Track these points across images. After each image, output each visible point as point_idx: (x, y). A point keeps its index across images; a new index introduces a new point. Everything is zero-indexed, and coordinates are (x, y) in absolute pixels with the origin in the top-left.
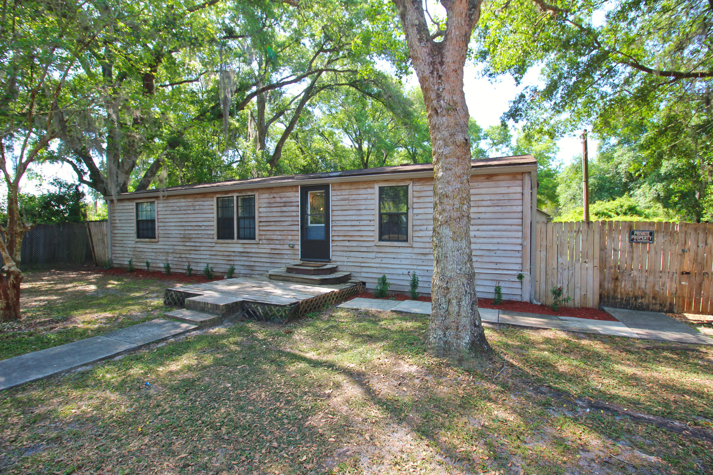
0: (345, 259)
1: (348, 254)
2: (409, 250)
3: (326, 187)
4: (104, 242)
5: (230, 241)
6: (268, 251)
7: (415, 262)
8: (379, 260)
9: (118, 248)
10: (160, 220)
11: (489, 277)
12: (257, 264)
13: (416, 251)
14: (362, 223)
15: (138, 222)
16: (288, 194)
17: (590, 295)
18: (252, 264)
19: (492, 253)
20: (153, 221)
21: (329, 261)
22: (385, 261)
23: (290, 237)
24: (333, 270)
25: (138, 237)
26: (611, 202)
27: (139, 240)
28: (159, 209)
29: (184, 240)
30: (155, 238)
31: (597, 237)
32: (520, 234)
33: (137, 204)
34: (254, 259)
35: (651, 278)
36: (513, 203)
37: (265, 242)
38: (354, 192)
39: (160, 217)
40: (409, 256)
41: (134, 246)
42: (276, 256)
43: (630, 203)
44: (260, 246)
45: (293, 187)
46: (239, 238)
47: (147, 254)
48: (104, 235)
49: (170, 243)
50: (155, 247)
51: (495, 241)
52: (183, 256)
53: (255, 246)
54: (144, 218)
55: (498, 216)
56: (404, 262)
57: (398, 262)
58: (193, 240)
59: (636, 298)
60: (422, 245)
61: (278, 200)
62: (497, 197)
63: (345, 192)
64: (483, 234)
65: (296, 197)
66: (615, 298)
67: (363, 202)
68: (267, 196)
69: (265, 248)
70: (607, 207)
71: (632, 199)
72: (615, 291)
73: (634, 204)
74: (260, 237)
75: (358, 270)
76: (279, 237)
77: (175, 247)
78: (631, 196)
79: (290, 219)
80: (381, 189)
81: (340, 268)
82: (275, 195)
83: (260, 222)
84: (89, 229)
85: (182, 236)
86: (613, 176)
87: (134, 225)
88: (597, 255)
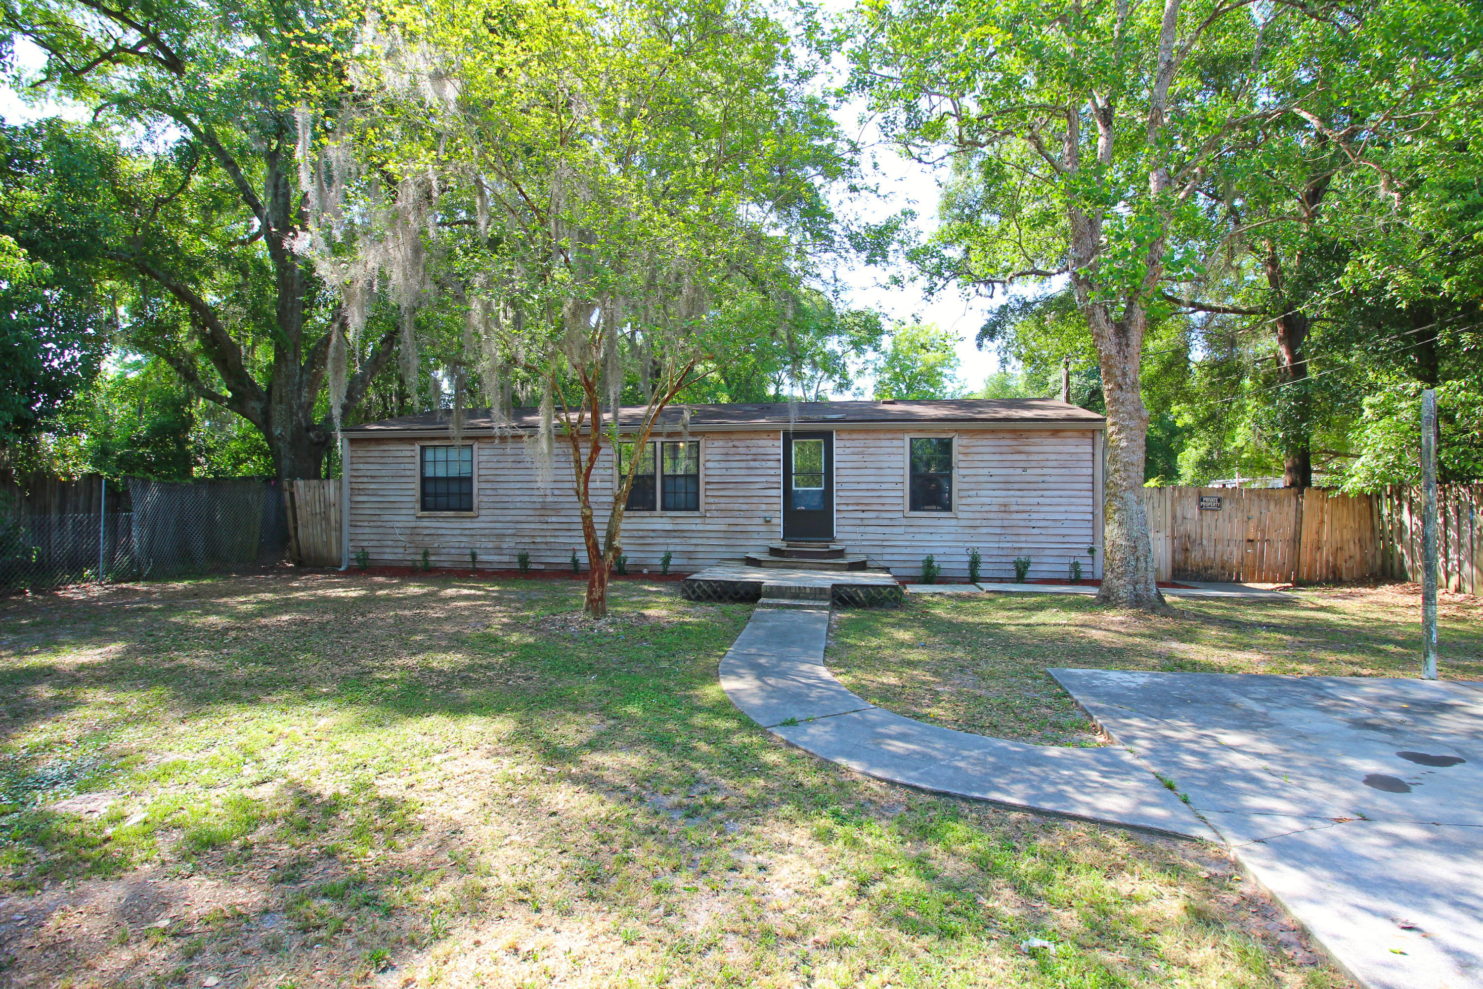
0: (859, 537)
1: (861, 529)
2: (953, 522)
3: (827, 436)
4: (328, 520)
5: (647, 513)
6: (724, 528)
7: (960, 537)
8: (909, 537)
9: (367, 530)
10: (482, 478)
11: (1056, 552)
12: (699, 549)
13: (963, 523)
14: (884, 486)
15: (424, 480)
16: (761, 443)
17: (1162, 568)
18: (692, 549)
19: (1059, 524)
20: (470, 479)
21: (833, 540)
22: (918, 537)
23: (764, 507)
24: (840, 553)
25: (424, 508)
27: (426, 513)
28: (482, 458)
29: (543, 512)
30: (470, 510)
31: (1169, 504)
32: (1090, 501)
33: (423, 448)
34: (694, 541)
35: (1219, 547)
36: (1082, 464)
37: (716, 514)
38: (870, 443)
39: (482, 472)
40: (952, 530)
41: (413, 524)
42: (738, 535)
44: (708, 521)
45: (769, 432)
46: (664, 508)
47: (447, 539)
48: (328, 505)
49: (509, 518)
50: (469, 525)
51: (1062, 509)
52: (538, 540)
53: (698, 521)
54: (441, 472)
55: (1066, 479)
56: (945, 537)
57: (937, 537)
58: (563, 513)
59: (1206, 569)
60: (971, 515)
61: (742, 450)
62: (1063, 457)
63: (859, 442)
64: (1048, 501)
65: (777, 447)
66: (1186, 570)
67: (886, 458)
68: (721, 443)
69: (718, 525)
72: (1185, 563)
74: (708, 507)
75: (878, 550)
76: (744, 507)
77: (519, 526)
79: (763, 479)
80: (913, 442)
81: (848, 550)
82: (737, 443)
83: (707, 483)
84: (292, 495)
85: (538, 506)
87: (416, 485)
88: (1169, 524)
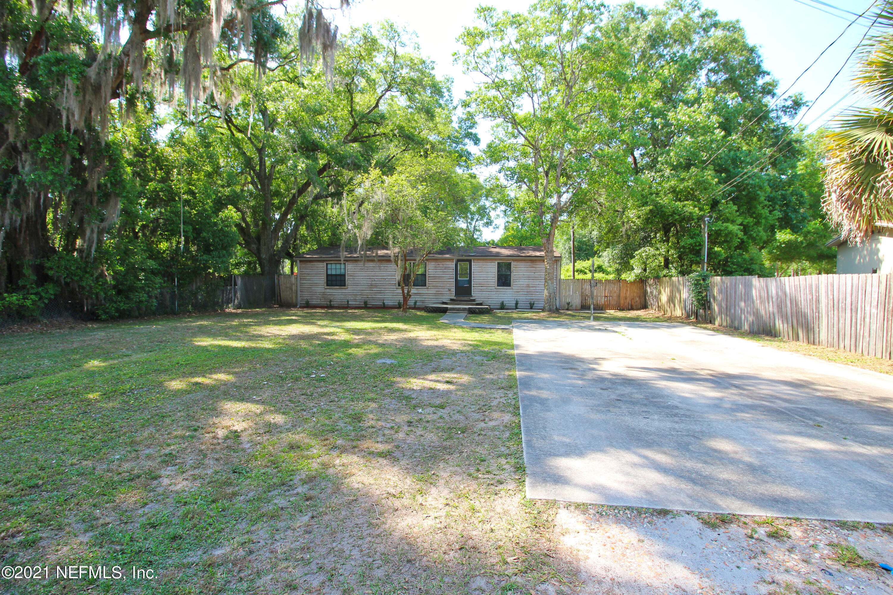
0: (480, 295)
1: (481, 293)
2: (511, 290)
3: (470, 261)
4: (292, 289)
6: (435, 293)
7: (513, 295)
8: (497, 295)
9: (307, 293)
10: (349, 275)
13: (514, 290)
14: (488, 278)
15: (328, 275)
16: (447, 263)
17: (578, 305)
18: (424, 299)
20: (344, 275)
21: (472, 296)
22: (500, 295)
23: (448, 285)
24: (474, 300)
25: (327, 285)
26: (587, 261)
27: (328, 287)
28: (349, 268)
29: (371, 287)
30: (345, 286)
31: (580, 284)
33: (327, 264)
34: (424, 297)
37: (432, 287)
38: (484, 264)
39: (349, 273)
40: (511, 293)
41: (323, 291)
42: (439, 295)
43: (598, 263)
44: (429, 290)
45: (450, 260)
46: (414, 285)
47: (338, 296)
48: (292, 284)
49: (359, 289)
50: (344, 291)
52: (369, 296)
53: (426, 290)
54: (334, 273)
56: (509, 295)
57: (506, 295)
58: (378, 287)
60: (517, 288)
61: (441, 266)
63: (481, 264)
65: (453, 265)
67: (488, 269)
68: (434, 263)
69: (432, 291)
70: (584, 265)
71: (600, 259)
72: (586, 304)
73: (601, 264)
74: (429, 285)
75: (488, 300)
76: (442, 285)
77: (362, 292)
78: (600, 257)
79: (448, 276)
80: (498, 263)
81: (477, 300)
82: (439, 263)
83: (429, 277)
84: (279, 281)
85: (369, 285)
86: (588, 240)
87: (325, 277)
88: (581, 291)
